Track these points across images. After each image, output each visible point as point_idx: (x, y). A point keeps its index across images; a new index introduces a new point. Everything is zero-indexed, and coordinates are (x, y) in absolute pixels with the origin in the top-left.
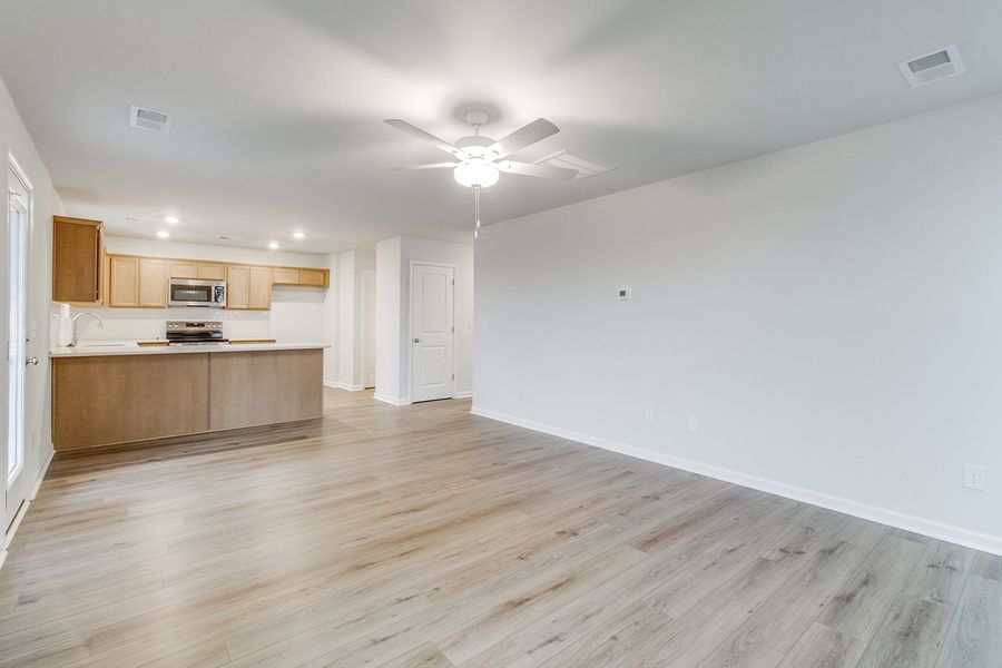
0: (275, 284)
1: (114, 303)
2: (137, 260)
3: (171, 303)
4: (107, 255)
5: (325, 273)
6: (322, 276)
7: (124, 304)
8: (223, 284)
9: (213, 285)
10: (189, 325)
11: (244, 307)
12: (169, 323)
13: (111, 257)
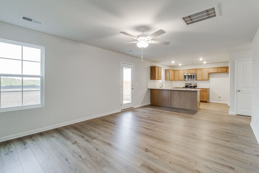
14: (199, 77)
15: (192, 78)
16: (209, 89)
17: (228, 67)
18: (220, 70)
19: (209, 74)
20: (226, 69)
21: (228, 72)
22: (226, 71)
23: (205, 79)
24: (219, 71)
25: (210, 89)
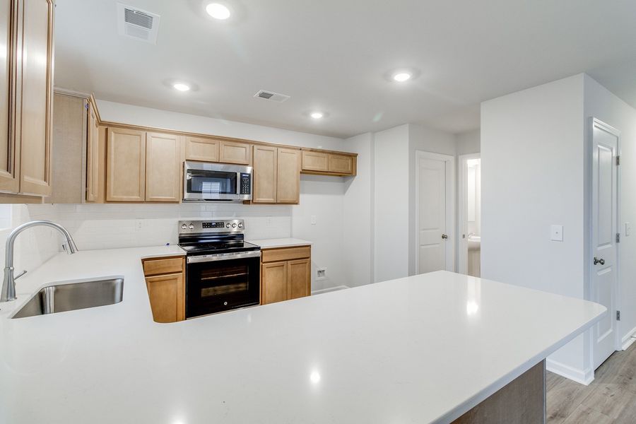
0: (304, 172)
1: (112, 195)
2: (143, 133)
3: (187, 195)
4: (100, 123)
5: (353, 157)
6: (350, 161)
7: (125, 198)
8: (249, 170)
9: (237, 170)
10: (207, 225)
11: (272, 200)
12: (182, 223)
13: (107, 127)
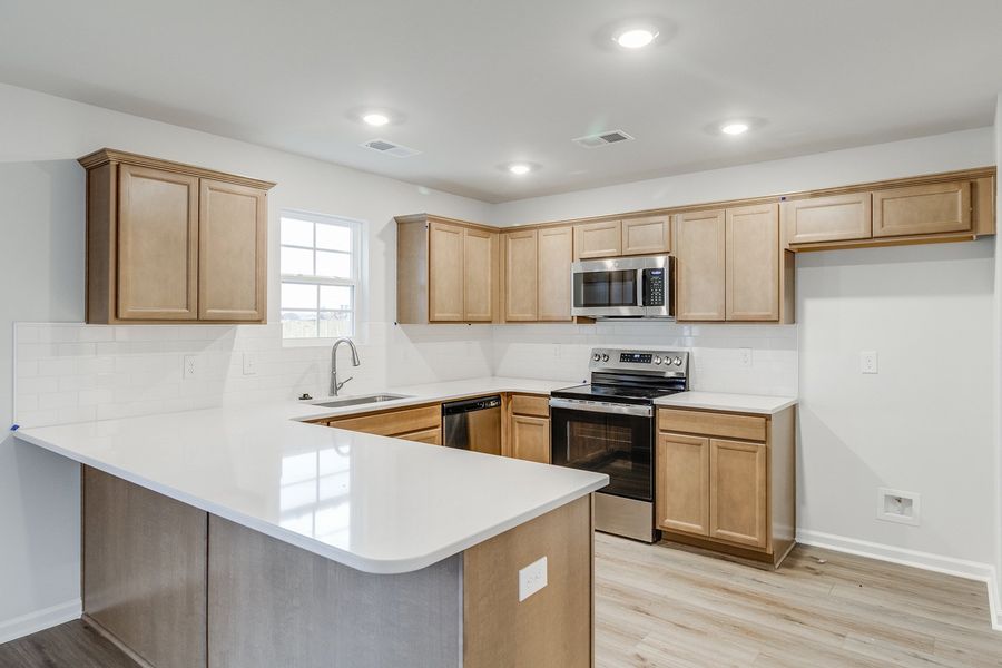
14: (697, 292)
15: (635, 304)
16: (794, 410)
17: (990, 173)
18: (896, 215)
19: (792, 256)
20: (960, 195)
21: (992, 237)
22: (960, 218)
23: (753, 314)
24: (893, 227)
25: (802, 415)
